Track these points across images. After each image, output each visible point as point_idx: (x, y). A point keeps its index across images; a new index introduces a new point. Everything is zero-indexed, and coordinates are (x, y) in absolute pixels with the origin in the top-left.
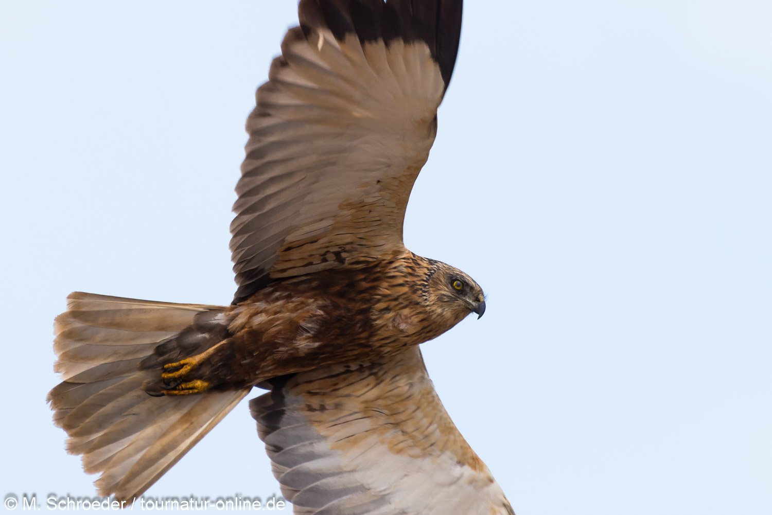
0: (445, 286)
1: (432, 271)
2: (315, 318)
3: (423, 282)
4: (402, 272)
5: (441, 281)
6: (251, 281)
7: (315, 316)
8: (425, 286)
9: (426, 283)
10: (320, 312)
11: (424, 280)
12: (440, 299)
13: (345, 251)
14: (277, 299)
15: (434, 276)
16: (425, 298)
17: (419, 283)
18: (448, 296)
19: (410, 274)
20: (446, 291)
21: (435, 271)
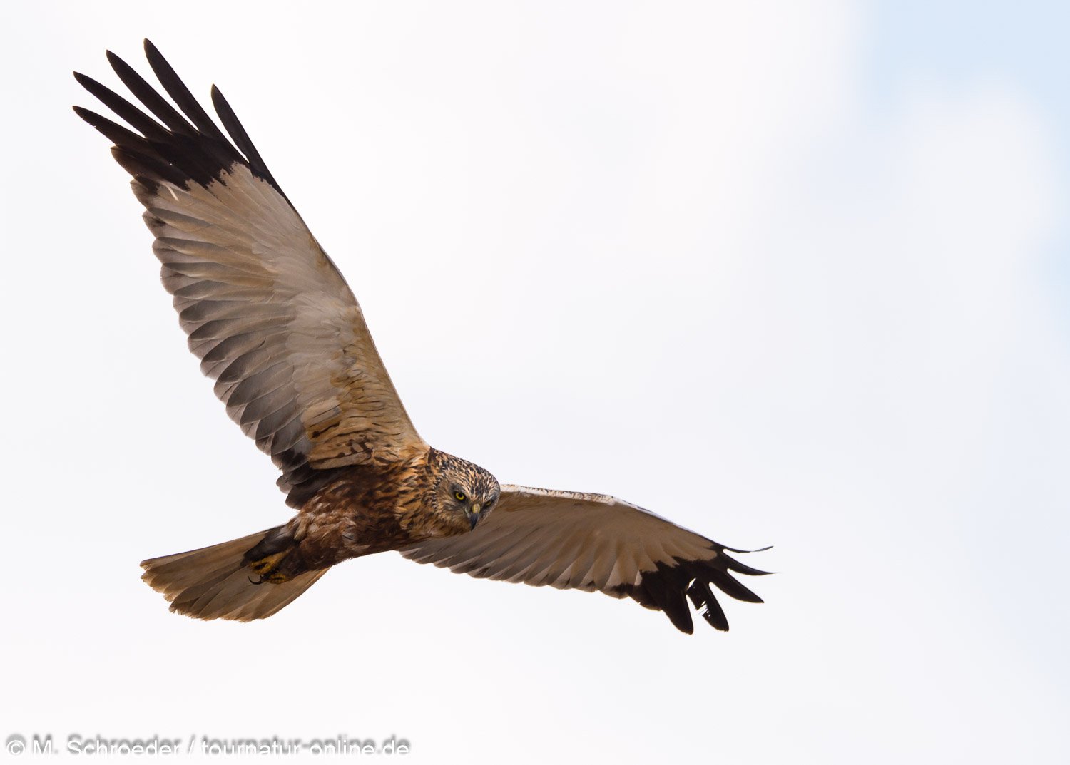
0: (448, 494)
1: (439, 481)
2: (351, 528)
3: (431, 491)
4: (412, 486)
5: (445, 490)
6: (296, 467)
7: (350, 526)
8: (433, 495)
9: (434, 492)
10: (352, 523)
11: (432, 490)
12: (445, 508)
13: (368, 441)
14: (319, 512)
15: (441, 485)
16: (435, 506)
17: (429, 492)
18: (452, 506)
19: (421, 486)
20: (449, 500)
21: (441, 480)
